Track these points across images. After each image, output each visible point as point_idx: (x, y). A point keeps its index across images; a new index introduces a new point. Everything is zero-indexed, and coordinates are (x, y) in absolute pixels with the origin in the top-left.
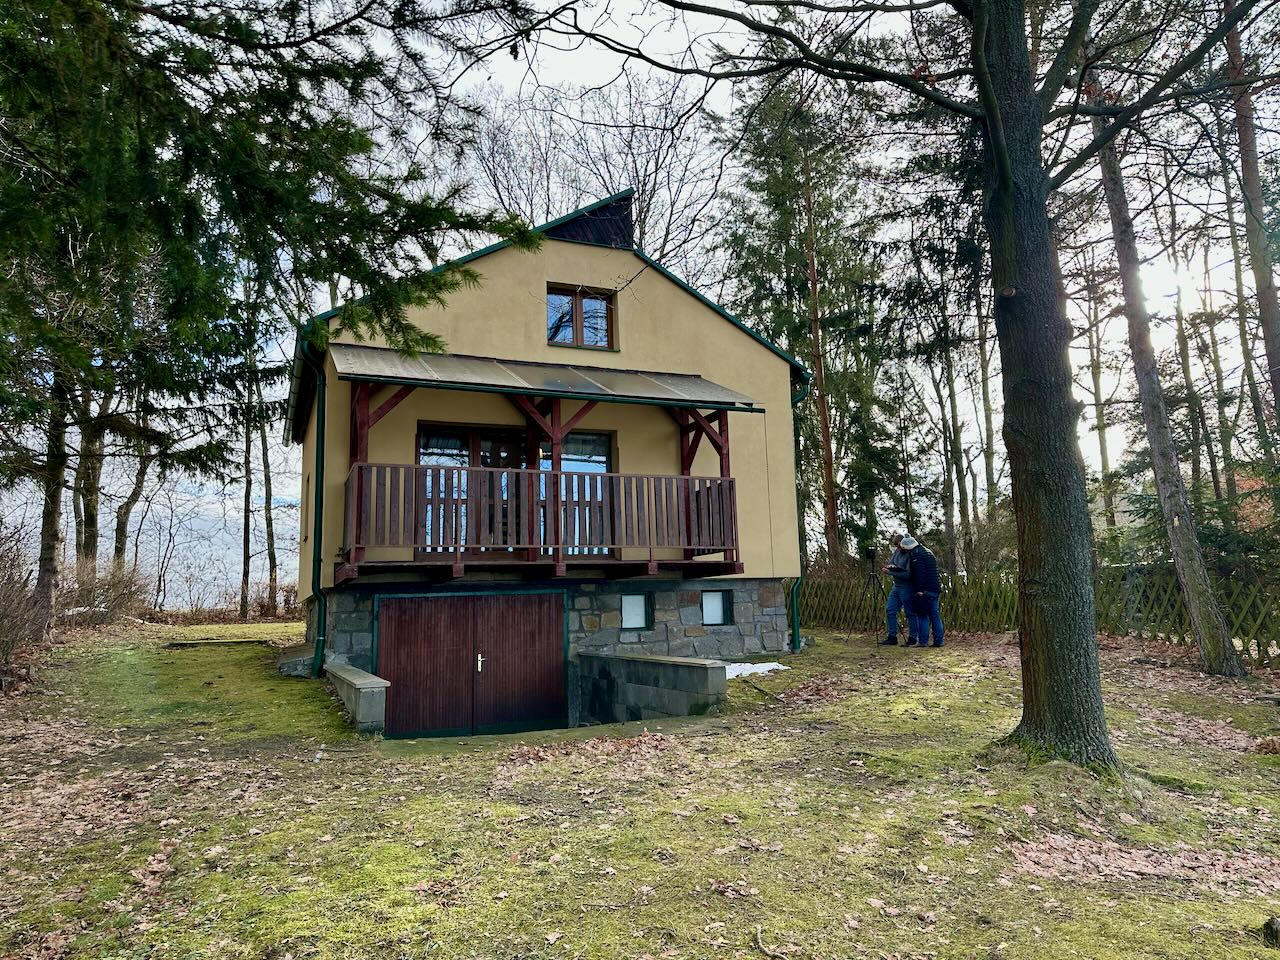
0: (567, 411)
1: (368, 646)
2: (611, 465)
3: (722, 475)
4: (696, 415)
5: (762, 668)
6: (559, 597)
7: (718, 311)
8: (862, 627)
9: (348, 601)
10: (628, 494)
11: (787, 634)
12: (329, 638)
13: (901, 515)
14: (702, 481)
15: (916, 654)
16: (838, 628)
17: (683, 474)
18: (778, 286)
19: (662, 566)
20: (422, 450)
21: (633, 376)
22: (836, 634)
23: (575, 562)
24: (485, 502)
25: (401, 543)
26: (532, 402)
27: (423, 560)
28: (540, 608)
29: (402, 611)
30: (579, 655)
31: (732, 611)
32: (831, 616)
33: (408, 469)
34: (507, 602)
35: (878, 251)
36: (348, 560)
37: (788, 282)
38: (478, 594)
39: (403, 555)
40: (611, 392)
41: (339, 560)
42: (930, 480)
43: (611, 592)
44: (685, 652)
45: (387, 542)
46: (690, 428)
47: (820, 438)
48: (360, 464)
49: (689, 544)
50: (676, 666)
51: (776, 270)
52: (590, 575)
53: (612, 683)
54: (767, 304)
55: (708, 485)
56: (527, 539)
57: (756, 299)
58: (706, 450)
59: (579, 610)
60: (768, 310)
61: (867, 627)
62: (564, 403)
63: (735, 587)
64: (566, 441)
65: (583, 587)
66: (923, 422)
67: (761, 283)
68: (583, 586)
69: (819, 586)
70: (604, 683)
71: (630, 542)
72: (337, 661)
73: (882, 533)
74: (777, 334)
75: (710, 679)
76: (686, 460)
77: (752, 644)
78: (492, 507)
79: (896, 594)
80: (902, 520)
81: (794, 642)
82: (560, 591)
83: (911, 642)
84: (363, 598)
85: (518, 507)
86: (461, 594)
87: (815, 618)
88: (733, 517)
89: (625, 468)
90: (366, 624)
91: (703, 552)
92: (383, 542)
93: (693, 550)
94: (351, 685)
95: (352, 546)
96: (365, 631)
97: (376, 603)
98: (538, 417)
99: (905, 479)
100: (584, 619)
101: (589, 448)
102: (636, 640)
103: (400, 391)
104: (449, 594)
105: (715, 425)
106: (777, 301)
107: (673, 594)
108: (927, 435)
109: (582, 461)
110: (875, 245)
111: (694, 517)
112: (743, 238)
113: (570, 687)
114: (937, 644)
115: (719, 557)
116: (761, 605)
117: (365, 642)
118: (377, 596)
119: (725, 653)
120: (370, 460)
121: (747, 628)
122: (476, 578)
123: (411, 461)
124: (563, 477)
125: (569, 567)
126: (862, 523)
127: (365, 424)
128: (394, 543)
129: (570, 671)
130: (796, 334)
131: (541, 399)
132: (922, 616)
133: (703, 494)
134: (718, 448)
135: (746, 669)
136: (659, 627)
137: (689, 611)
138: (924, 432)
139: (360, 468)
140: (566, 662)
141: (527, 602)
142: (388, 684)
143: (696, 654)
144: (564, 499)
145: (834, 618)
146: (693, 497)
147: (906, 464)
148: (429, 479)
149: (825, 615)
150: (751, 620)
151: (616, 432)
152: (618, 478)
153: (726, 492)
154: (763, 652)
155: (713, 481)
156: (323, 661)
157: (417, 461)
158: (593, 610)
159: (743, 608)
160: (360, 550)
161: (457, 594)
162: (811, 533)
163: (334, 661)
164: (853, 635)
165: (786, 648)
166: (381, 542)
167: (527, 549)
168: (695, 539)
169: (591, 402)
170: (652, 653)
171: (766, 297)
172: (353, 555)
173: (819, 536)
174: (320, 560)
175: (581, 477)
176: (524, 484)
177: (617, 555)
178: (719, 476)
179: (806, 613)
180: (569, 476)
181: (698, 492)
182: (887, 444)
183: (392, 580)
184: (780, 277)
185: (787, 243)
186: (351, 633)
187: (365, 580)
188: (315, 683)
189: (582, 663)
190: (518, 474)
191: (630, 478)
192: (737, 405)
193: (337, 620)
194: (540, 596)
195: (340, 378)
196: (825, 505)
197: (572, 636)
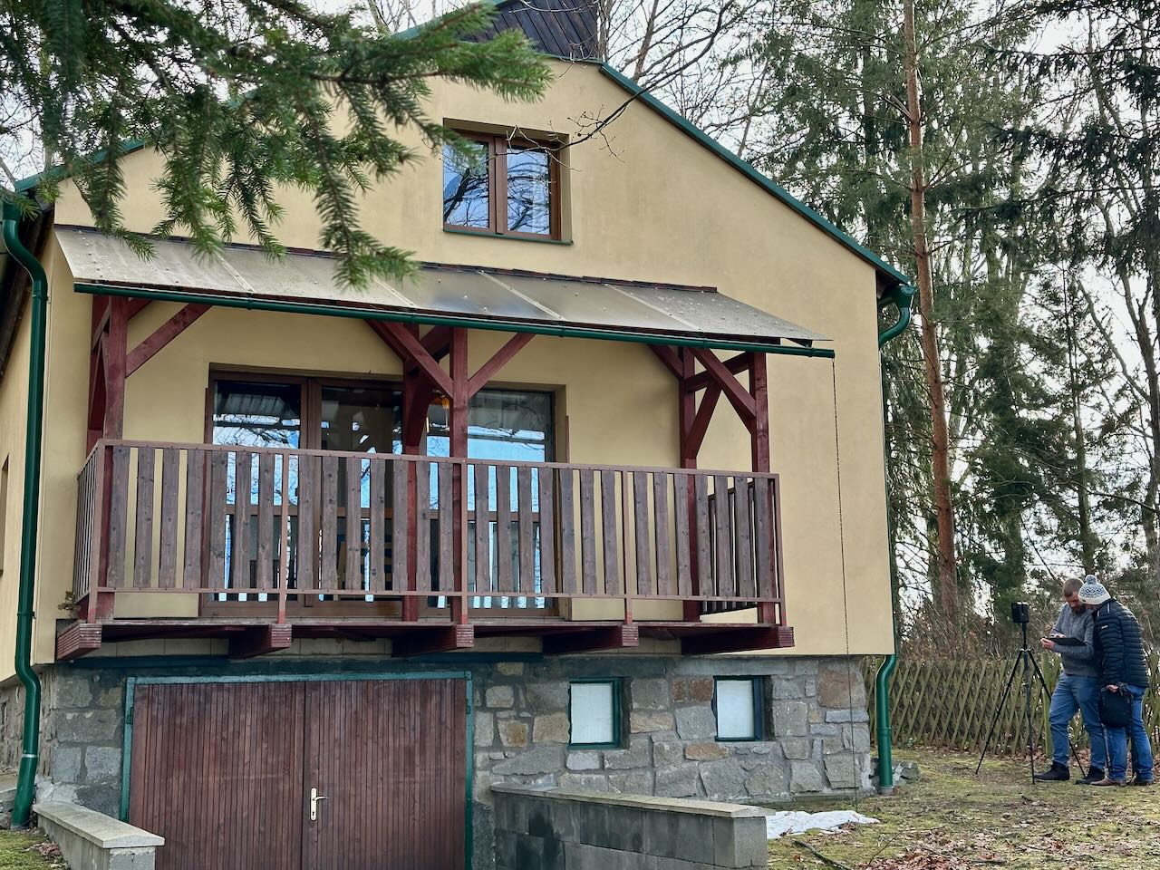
0: (479, 350)
1: (114, 771)
2: (554, 446)
3: (755, 468)
4: (708, 359)
5: (828, 820)
6: (458, 686)
7: (743, 170)
8: (1002, 746)
9: (80, 687)
10: (586, 499)
11: (868, 758)
12: (43, 756)
13: (1072, 543)
14: (720, 478)
15: (1104, 796)
16: (957, 748)
17: (683, 465)
18: (849, 127)
19: (647, 632)
20: (215, 418)
21: (597, 288)
22: (956, 759)
23: (489, 623)
24: (331, 511)
25: (179, 584)
26: (416, 333)
27: (214, 616)
28: (424, 705)
29: (176, 709)
30: (493, 793)
31: (769, 714)
32: (945, 726)
33: (192, 451)
34: (365, 693)
35: (1035, 71)
36: (83, 614)
37: (868, 122)
38: (313, 678)
39: (180, 606)
40: (556, 317)
41: (65, 614)
42: (1124, 481)
43: (551, 678)
44: (685, 788)
45: (154, 582)
46: (698, 381)
47: (924, 400)
48: (109, 442)
49: (696, 592)
50: (674, 815)
51: (846, 100)
52: (514, 645)
53: (553, 846)
54: (828, 160)
55: (730, 485)
56: (404, 581)
57: (812, 151)
58: (725, 424)
59: (494, 710)
60: (832, 171)
61: (1013, 746)
62: (472, 335)
63: (777, 672)
64: (474, 403)
65: (503, 667)
66: (1109, 376)
67: (819, 122)
68: (501, 666)
69: (923, 670)
70: (538, 844)
71: (588, 587)
72: (58, 798)
73: (1035, 574)
74: (847, 213)
75: (737, 839)
76: (689, 442)
77: (806, 775)
78: (342, 520)
79: (1068, 690)
80: (1073, 551)
81: (881, 773)
82: (460, 674)
83: (1094, 774)
84: (106, 685)
85: (389, 521)
86: (281, 678)
87: (915, 729)
88: (774, 545)
89: (581, 452)
90: (111, 731)
91: (718, 608)
92: (147, 582)
93: (701, 603)
94: (90, 843)
95: (93, 590)
96: (108, 743)
97: (129, 693)
98: (426, 361)
99: (1080, 478)
100: (502, 726)
101: (513, 416)
102: (596, 765)
103: (183, 313)
104: (261, 678)
105: (743, 378)
106: (849, 156)
107: (662, 682)
108: (1117, 398)
109: (501, 439)
110: (1030, 58)
111: (703, 542)
112: (787, 41)
113: (476, 852)
114: (1141, 781)
115: (748, 617)
116: (821, 705)
117: (107, 762)
118: (131, 680)
119: (756, 790)
120: (128, 435)
121: (797, 745)
122: (309, 649)
123: (198, 438)
124: (471, 468)
125: (480, 632)
126: (999, 557)
127: (122, 371)
128: (166, 586)
129: (477, 822)
130: (882, 214)
131: (430, 328)
132: (1113, 726)
133: (721, 501)
134: (749, 419)
135: (800, 822)
136: (638, 743)
137: (692, 714)
138: (1111, 393)
139: (109, 448)
140: (469, 805)
141: (402, 692)
142: (161, 841)
143: (704, 792)
144: (471, 507)
145: (950, 730)
146: (702, 508)
147: (1081, 452)
148: (231, 470)
149: (934, 724)
150: (804, 731)
151: (563, 387)
152: (569, 471)
153: (762, 498)
154: (826, 791)
155: (738, 478)
156: (32, 798)
157: (208, 436)
158: (519, 710)
159: (791, 709)
160: (106, 597)
161: (274, 678)
162: (908, 573)
163: (52, 798)
164: (986, 761)
165: (867, 784)
166: (143, 584)
167: (401, 598)
168: (705, 584)
169: (522, 333)
170: (623, 791)
171: (828, 148)
172: (93, 605)
173: (921, 578)
174: (30, 615)
175: (503, 469)
176: (400, 479)
177: (563, 609)
178: (750, 469)
179: (901, 721)
180: (481, 468)
181: (712, 498)
182: (1047, 414)
183: (160, 653)
184: (854, 113)
185: (867, 50)
186: (83, 746)
187: (110, 651)
188: (19, 838)
189: (497, 807)
190: (389, 463)
191: (591, 471)
192: (784, 343)
193: (59, 721)
194: (424, 683)
195: (79, 288)
196: (932, 523)
197: (480, 757)
